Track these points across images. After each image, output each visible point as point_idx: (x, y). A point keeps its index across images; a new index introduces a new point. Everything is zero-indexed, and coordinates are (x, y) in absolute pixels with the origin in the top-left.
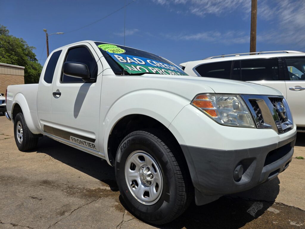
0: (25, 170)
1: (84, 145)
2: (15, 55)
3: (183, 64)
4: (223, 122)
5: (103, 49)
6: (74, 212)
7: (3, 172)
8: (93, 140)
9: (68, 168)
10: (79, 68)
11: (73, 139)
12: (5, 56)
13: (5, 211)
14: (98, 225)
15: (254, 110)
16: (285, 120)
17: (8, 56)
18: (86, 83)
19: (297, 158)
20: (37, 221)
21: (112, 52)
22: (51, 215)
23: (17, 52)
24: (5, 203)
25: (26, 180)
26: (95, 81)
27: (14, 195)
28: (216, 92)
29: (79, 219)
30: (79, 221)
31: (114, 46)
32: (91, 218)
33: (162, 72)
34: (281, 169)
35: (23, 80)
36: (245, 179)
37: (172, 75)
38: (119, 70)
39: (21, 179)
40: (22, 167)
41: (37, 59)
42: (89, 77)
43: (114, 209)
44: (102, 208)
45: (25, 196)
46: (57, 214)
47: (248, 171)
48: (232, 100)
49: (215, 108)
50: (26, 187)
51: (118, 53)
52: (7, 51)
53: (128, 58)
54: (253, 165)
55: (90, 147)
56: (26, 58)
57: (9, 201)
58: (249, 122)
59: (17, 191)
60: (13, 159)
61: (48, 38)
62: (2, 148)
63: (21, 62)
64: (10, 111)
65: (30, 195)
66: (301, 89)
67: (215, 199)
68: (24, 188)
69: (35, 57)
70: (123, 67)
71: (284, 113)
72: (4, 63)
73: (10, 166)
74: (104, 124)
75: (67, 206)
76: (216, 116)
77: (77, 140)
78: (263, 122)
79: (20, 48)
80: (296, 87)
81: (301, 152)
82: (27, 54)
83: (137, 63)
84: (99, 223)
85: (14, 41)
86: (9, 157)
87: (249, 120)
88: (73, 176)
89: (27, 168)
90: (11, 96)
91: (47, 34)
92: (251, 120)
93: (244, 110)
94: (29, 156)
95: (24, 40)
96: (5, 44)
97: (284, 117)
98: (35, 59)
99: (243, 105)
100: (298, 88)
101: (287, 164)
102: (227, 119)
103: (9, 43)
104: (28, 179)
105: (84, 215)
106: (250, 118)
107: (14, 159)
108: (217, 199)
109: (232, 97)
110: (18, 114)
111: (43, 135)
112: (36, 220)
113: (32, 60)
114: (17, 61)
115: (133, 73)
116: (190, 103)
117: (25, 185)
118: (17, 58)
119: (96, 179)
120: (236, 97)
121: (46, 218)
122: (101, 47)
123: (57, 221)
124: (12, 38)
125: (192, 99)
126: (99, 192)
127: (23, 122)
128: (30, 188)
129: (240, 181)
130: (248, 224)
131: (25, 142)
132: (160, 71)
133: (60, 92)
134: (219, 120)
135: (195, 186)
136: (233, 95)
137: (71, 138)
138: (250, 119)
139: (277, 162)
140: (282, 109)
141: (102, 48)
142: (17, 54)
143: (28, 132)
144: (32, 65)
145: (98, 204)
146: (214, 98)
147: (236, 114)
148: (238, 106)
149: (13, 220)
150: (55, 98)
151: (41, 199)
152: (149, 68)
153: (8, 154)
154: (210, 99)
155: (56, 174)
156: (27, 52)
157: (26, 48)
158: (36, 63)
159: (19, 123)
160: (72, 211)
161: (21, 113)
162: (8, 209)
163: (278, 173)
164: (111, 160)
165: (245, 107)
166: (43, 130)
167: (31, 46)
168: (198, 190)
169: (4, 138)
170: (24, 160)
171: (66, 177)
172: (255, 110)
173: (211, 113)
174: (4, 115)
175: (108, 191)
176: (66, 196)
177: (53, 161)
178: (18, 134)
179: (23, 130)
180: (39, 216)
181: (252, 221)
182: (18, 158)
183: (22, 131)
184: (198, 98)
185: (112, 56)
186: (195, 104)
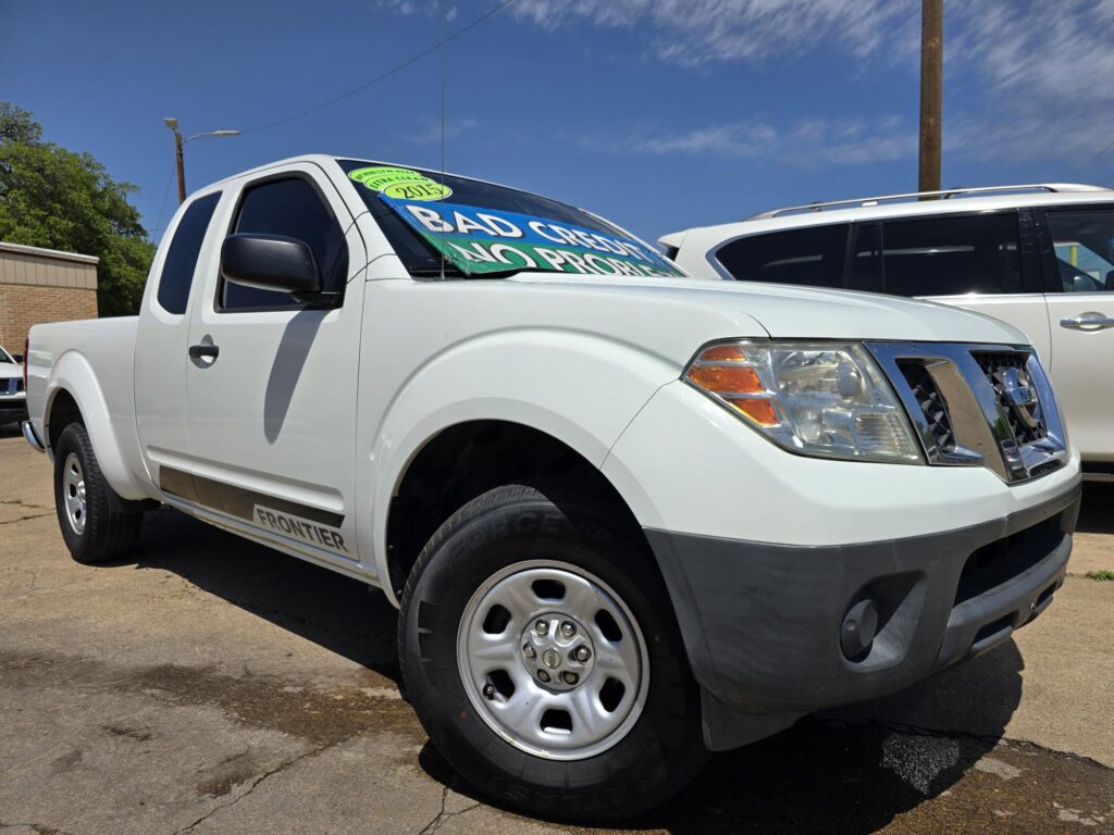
0: (93, 629)
1: (303, 536)
2: (65, 213)
3: (672, 239)
4: (799, 444)
5: (368, 185)
6: (266, 781)
7: (10, 640)
8: (336, 519)
9: (250, 624)
10: (279, 257)
11: (265, 515)
12: (28, 218)
13: (11, 780)
14: (349, 827)
15: (915, 399)
16: (1035, 433)
17: (38, 218)
18: (307, 308)
19: (1092, 577)
20: (130, 814)
21: (401, 196)
22: (181, 793)
23: (73, 205)
24: (13, 750)
25: (94, 665)
26: (339, 303)
27: (46, 722)
28: (773, 335)
29: (282, 806)
30: (280, 815)
31: (408, 175)
32: (327, 804)
33: (587, 263)
34: (1021, 614)
35: (94, 304)
36: (883, 652)
37: (624, 274)
38: (424, 260)
39: (75, 665)
40: (83, 621)
41: (145, 227)
42: (318, 288)
43: (413, 770)
44: (369, 765)
45: (88, 725)
46: (203, 790)
47: (895, 620)
48: (834, 363)
49: (769, 393)
50: (94, 694)
51: (426, 198)
52: (36, 199)
53: (459, 217)
54: (915, 599)
55: (327, 544)
56: (105, 225)
57: (28, 744)
58: (900, 441)
59: (61, 707)
60: (49, 590)
61: (181, 150)
62: (11, 553)
63: (86, 240)
64: (39, 416)
65: (105, 723)
66: (1105, 324)
67: (776, 726)
68: (84, 695)
69: (138, 222)
70: (440, 248)
71: (1031, 408)
72: (26, 244)
73: (37, 616)
74: (372, 458)
75: (239, 759)
76: (775, 420)
77: (280, 518)
78: (950, 441)
79: (81, 189)
80: (1084, 315)
81: (1106, 552)
82: (109, 210)
83: (492, 233)
84: (356, 821)
85: (61, 162)
86: (37, 584)
87: (897, 435)
88: (265, 653)
89: (100, 625)
90: (43, 364)
91: (179, 138)
92: (905, 434)
93: (879, 400)
94: (108, 578)
95: (97, 159)
96: (28, 174)
97: (1033, 422)
98: (138, 228)
99: (874, 380)
100: (1092, 318)
101: (1045, 596)
102: (818, 434)
103: (41, 170)
104: (100, 663)
105: (300, 793)
106: (900, 426)
107: (53, 591)
108: (788, 726)
109: (834, 352)
110: (68, 429)
111: (159, 502)
112: (124, 812)
113: (127, 232)
114: (69, 234)
115: (477, 272)
116: (679, 374)
117: (90, 685)
118: (71, 224)
119: (350, 661)
120: (849, 350)
121: (163, 804)
122: (360, 177)
123: (201, 813)
124: (52, 152)
125: (684, 362)
126: (359, 708)
127: (85, 457)
128: (106, 698)
129: (866, 661)
130: (903, 820)
131: (94, 527)
132: (576, 261)
133: (215, 344)
134: (786, 435)
135: (700, 679)
136: (837, 345)
137: (255, 513)
138: (903, 431)
139: (1005, 588)
140: (1021, 394)
141: (363, 180)
142: (72, 211)
143: (104, 492)
144: (128, 250)
145: (350, 754)
146: (768, 357)
147: (850, 415)
148: (859, 385)
149: (40, 813)
150: (197, 368)
151: (146, 738)
152: (537, 249)
153: (31, 575)
154: (752, 359)
155: (203, 644)
156: (106, 204)
157: (106, 189)
158: (140, 241)
159: (72, 459)
160: (258, 777)
161: (76, 424)
162: (23, 772)
163: (1009, 628)
164: (399, 592)
165: (883, 385)
166: (158, 483)
167: (121, 182)
168: (713, 696)
169: (21, 516)
170: (92, 593)
171: (239, 656)
172: (921, 397)
173: (754, 411)
174: (19, 433)
175: (390, 703)
176: (239, 724)
177: (197, 597)
178: (69, 501)
179: (86, 487)
180: (137, 797)
181: (916, 806)
182: (68, 588)
183: (83, 491)
184: (708, 356)
185: (399, 209)
186: (696, 380)
